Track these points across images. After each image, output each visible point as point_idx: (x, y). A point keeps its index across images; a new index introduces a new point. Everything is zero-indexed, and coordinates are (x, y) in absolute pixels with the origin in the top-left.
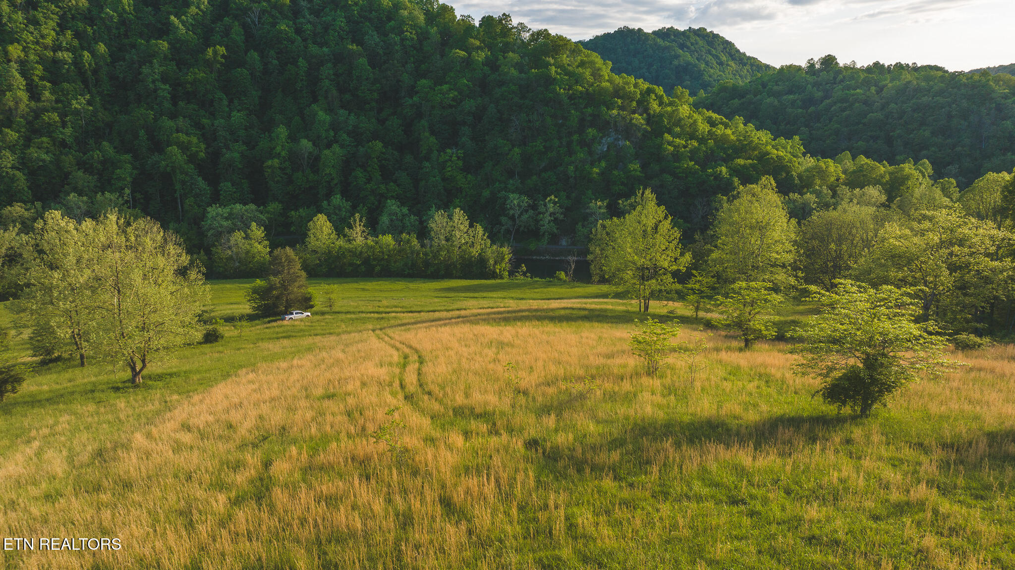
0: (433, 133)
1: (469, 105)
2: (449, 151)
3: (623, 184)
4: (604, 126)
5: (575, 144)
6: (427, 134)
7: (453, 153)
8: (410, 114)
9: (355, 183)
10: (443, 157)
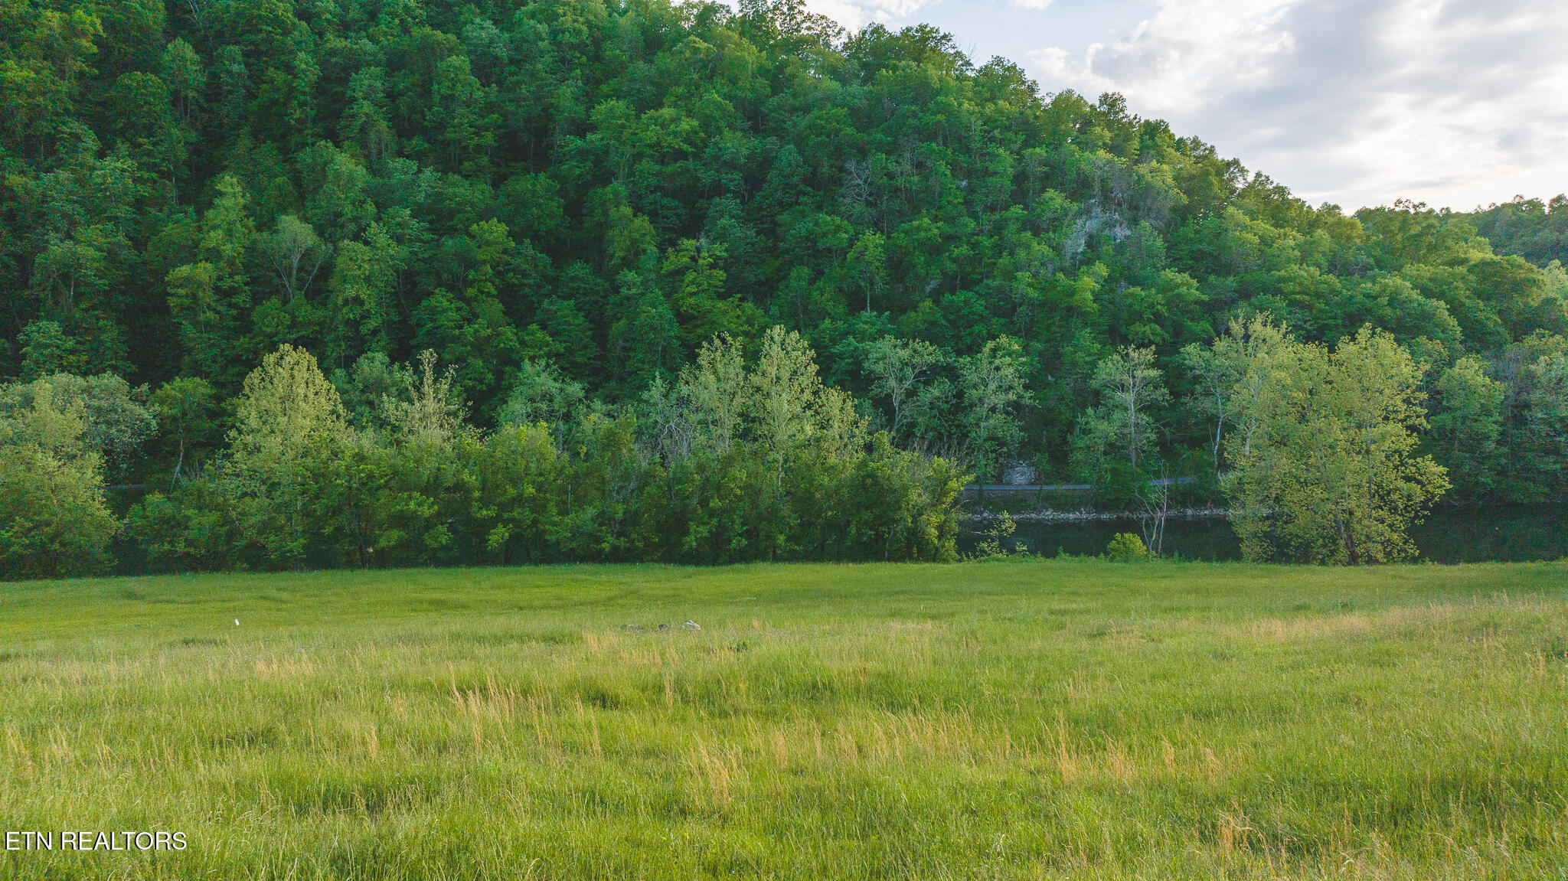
0: (639, 209)
1: (735, 144)
2: (689, 244)
3: (1158, 318)
5: (1013, 227)
6: (627, 210)
7: (698, 250)
8: (577, 171)
9: (429, 325)
10: (675, 260)
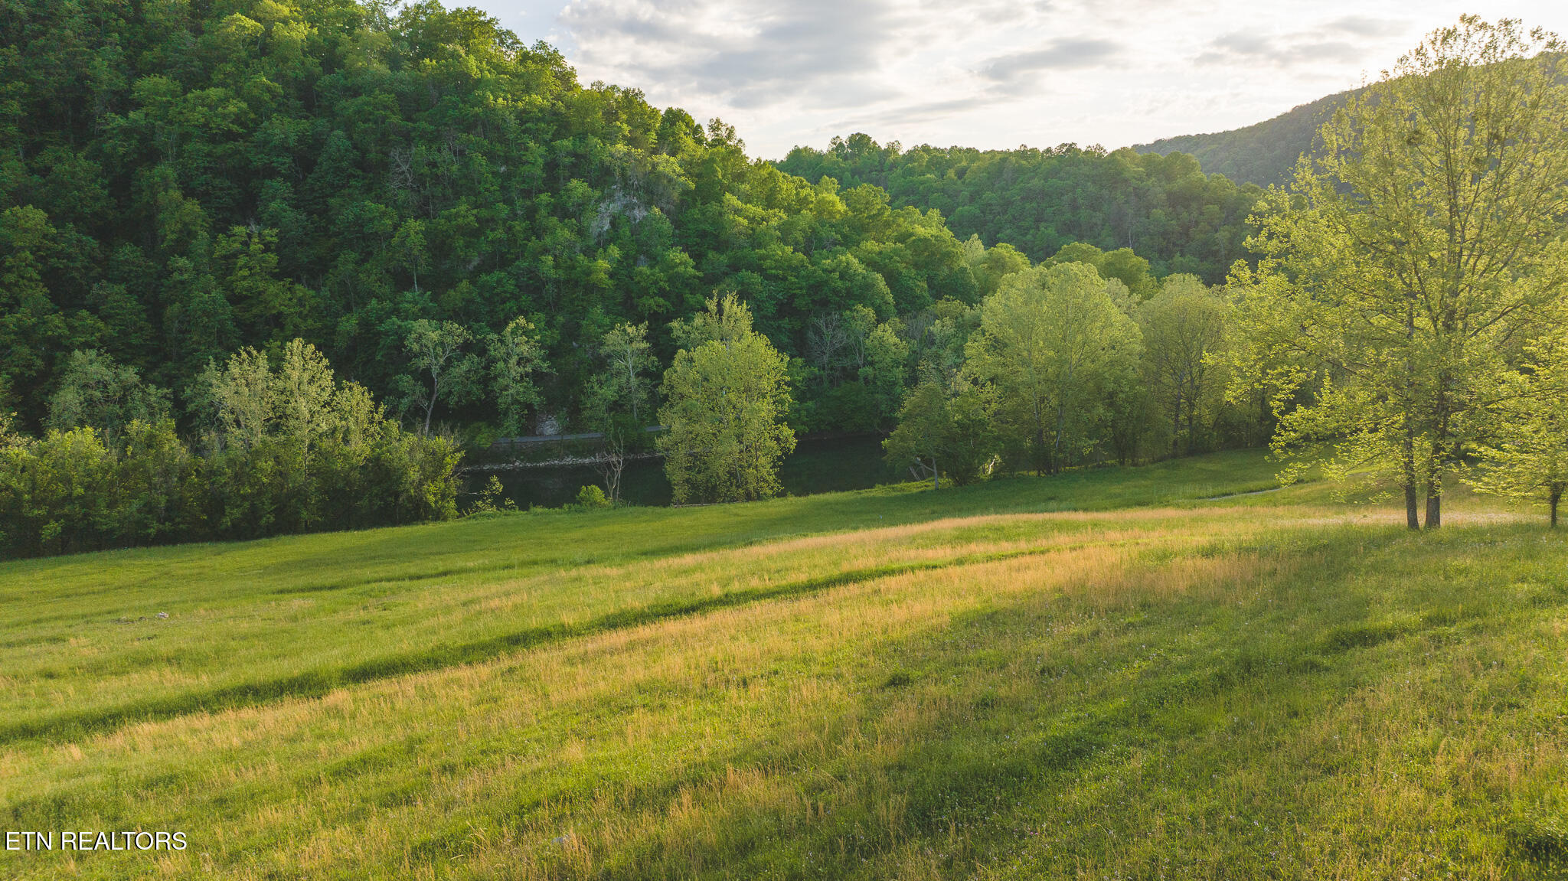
0: (188, 193)
1: (283, 128)
2: (239, 230)
3: (662, 293)
4: (602, 176)
5: (543, 212)
6: (176, 194)
7: (250, 236)
8: (121, 150)
10: (225, 245)
